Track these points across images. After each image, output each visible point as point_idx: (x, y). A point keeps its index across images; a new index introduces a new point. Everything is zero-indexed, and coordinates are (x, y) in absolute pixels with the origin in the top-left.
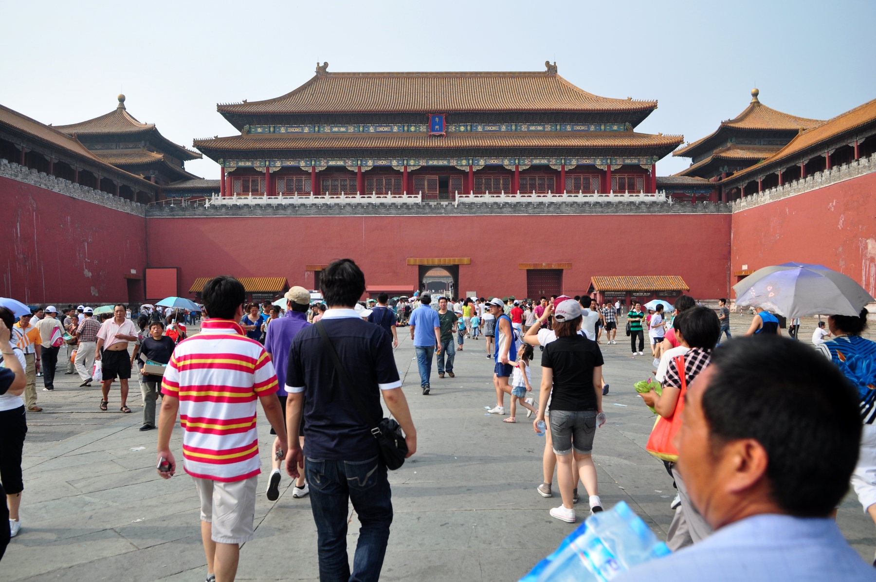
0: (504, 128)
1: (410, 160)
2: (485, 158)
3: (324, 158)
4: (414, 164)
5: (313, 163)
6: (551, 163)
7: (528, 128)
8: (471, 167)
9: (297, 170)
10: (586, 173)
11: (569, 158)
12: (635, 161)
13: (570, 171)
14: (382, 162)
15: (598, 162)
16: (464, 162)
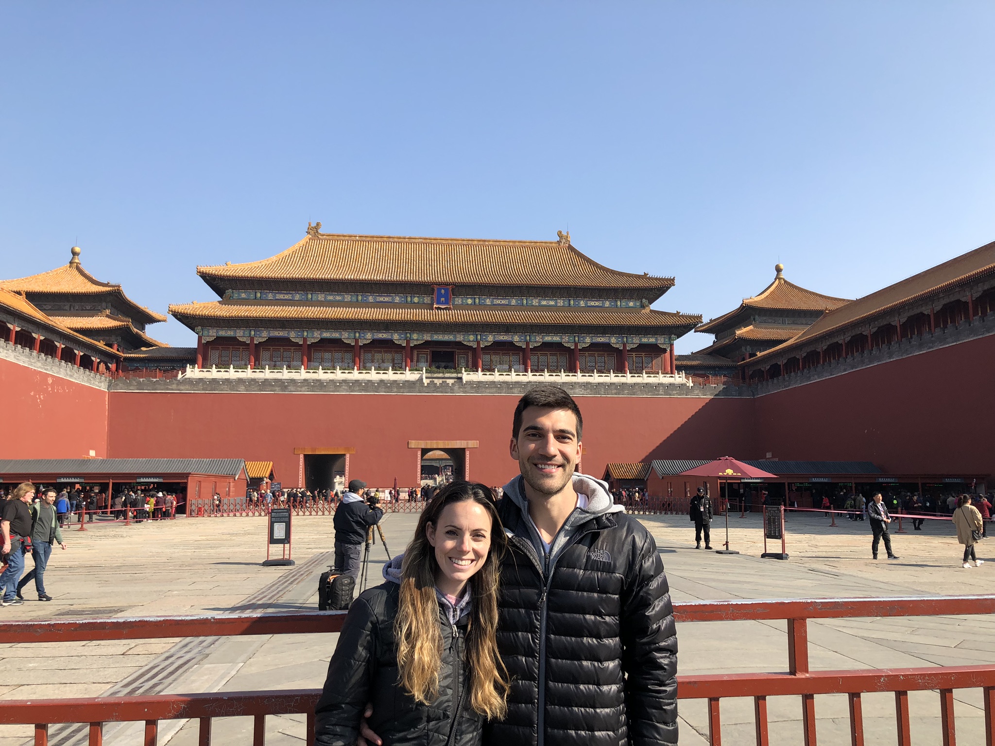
0: (514, 302)
1: (414, 333)
2: (493, 333)
3: (317, 329)
4: (417, 338)
5: (305, 334)
6: (564, 340)
7: (539, 303)
8: (478, 343)
9: (286, 342)
10: (600, 351)
11: (583, 335)
12: (652, 340)
13: (584, 349)
14: (383, 336)
15: (613, 340)
16: (472, 338)
